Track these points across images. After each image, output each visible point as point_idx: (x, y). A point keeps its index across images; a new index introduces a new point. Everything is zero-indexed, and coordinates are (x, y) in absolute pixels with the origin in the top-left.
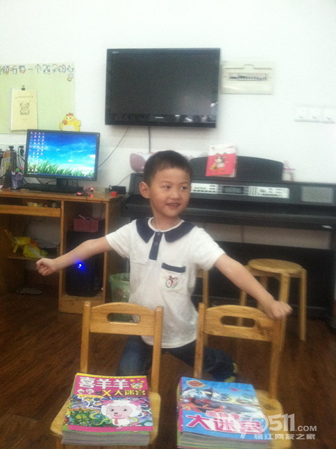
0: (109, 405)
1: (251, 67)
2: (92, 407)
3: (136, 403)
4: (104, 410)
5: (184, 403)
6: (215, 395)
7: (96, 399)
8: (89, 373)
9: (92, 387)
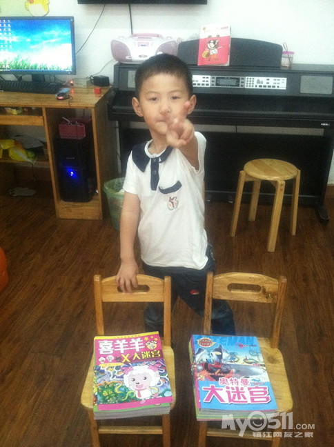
0: (129, 373)
2: (115, 378)
3: (153, 367)
4: (127, 381)
5: (199, 371)
6: (225, 355)
7: (118, 368)
8: (106, 335)
9: (112, 352)
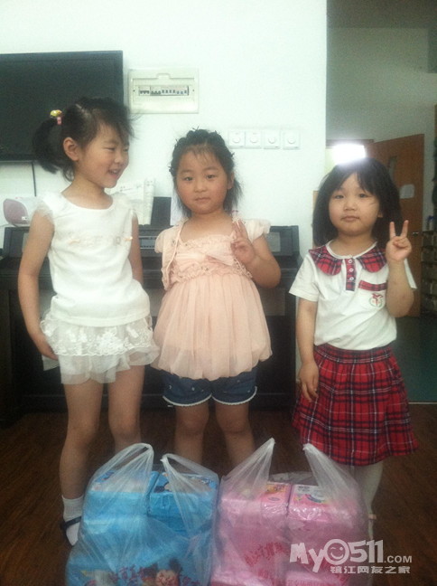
1: (167, 76)
